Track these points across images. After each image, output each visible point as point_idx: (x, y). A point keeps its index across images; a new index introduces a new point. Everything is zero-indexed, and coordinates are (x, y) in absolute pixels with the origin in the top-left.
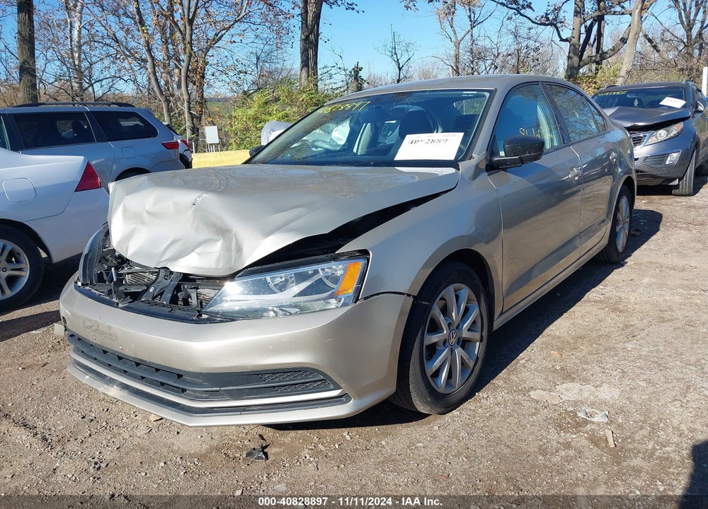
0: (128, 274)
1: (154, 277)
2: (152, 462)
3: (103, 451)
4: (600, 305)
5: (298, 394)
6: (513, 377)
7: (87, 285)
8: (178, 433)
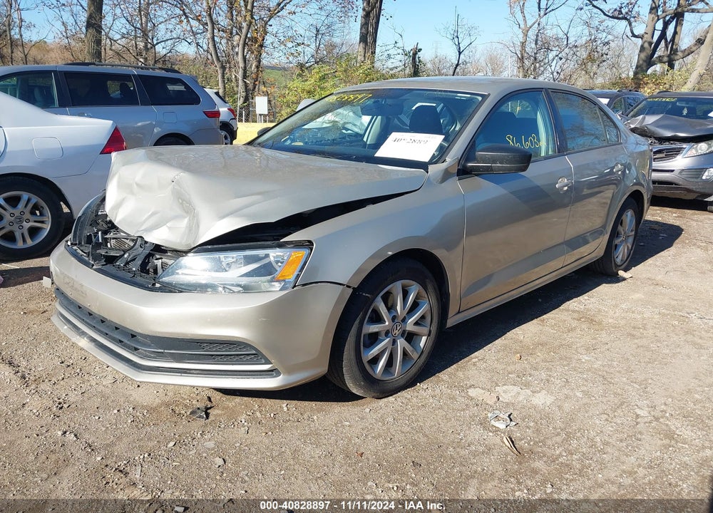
0: (114, 238)
1: (132, 244)
2: (108, 408)
3: (70, 394)
4: (576, 315)
5: (233, 364)
6: (460, 374)
7: (76, 244)
8: (139, 386)
